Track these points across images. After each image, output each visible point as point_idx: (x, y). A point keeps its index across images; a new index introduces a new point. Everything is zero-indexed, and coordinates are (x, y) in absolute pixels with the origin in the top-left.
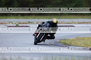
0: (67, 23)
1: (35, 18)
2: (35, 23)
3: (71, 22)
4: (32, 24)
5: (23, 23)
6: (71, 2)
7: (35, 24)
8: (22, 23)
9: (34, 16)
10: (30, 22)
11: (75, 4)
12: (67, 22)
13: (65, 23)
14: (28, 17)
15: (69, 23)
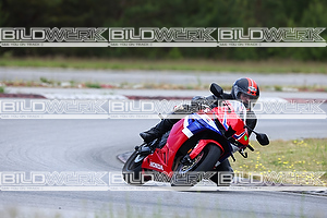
0: (182, 88)
1: (64, 67)
2: (64, 84)
3: (194, 84)
4: (53, 87)
5: (22, 85)
6: (196, 11)
7: (65, 87)
8: (18, 82)
9: (59, 60)
10: (45, 81)
11: (209, 17)
12: (180, 85)
13: (175, 89)
14: (40, 61)
15: (189, 89)
